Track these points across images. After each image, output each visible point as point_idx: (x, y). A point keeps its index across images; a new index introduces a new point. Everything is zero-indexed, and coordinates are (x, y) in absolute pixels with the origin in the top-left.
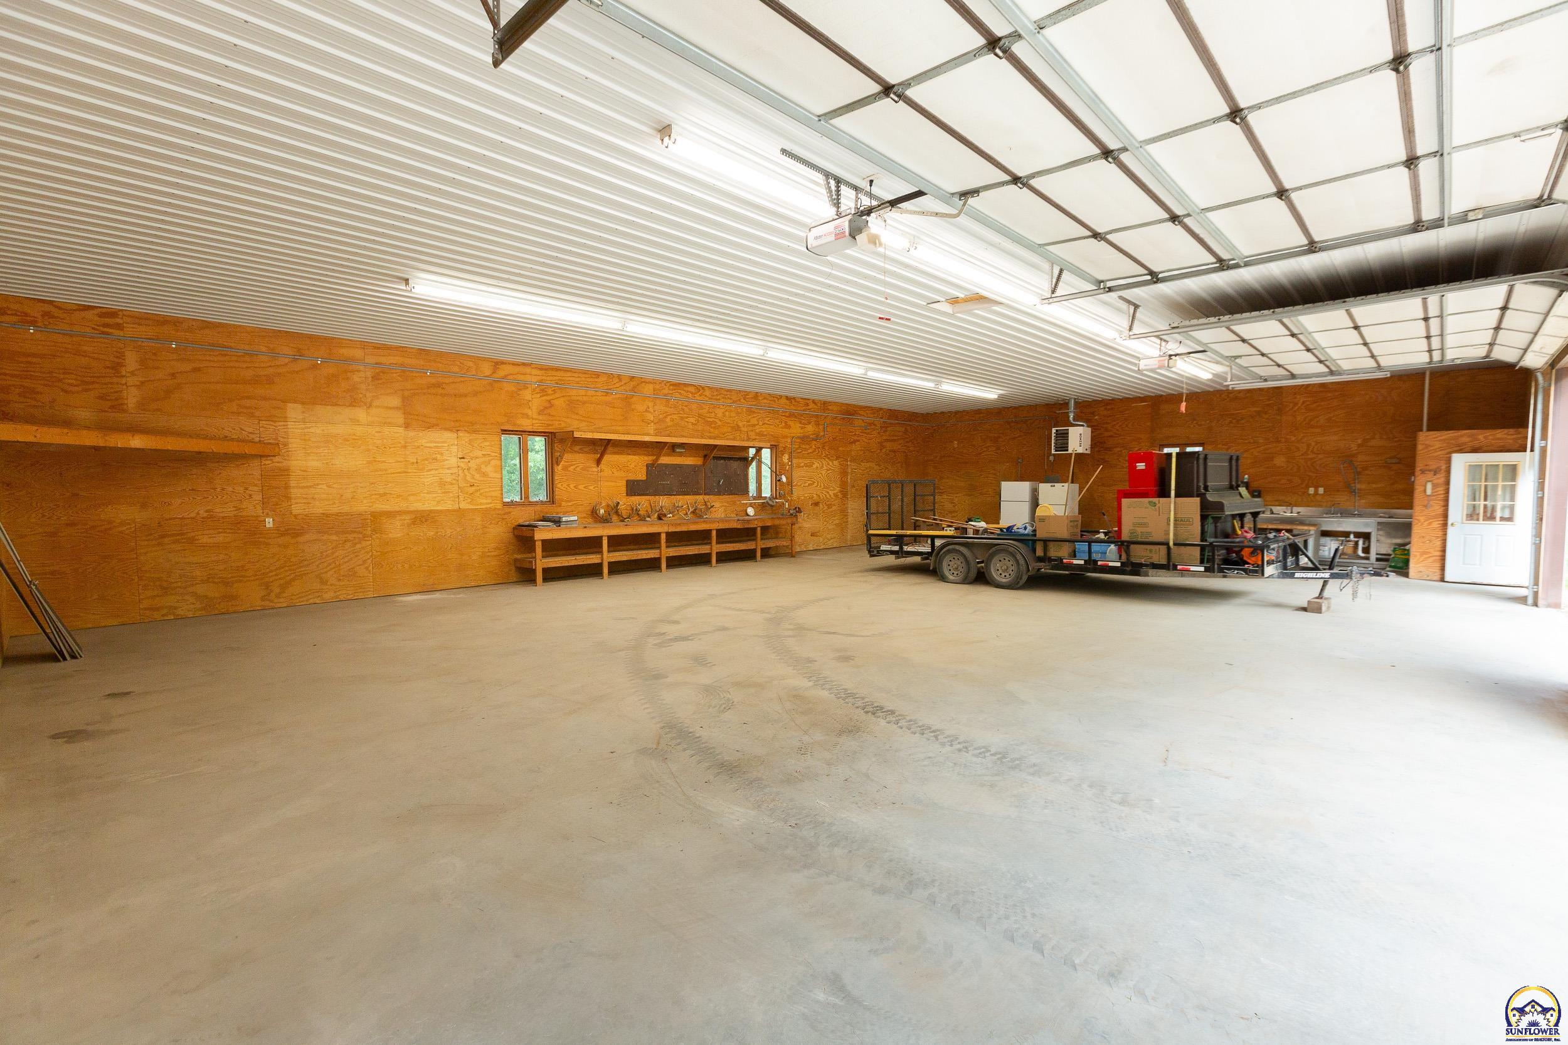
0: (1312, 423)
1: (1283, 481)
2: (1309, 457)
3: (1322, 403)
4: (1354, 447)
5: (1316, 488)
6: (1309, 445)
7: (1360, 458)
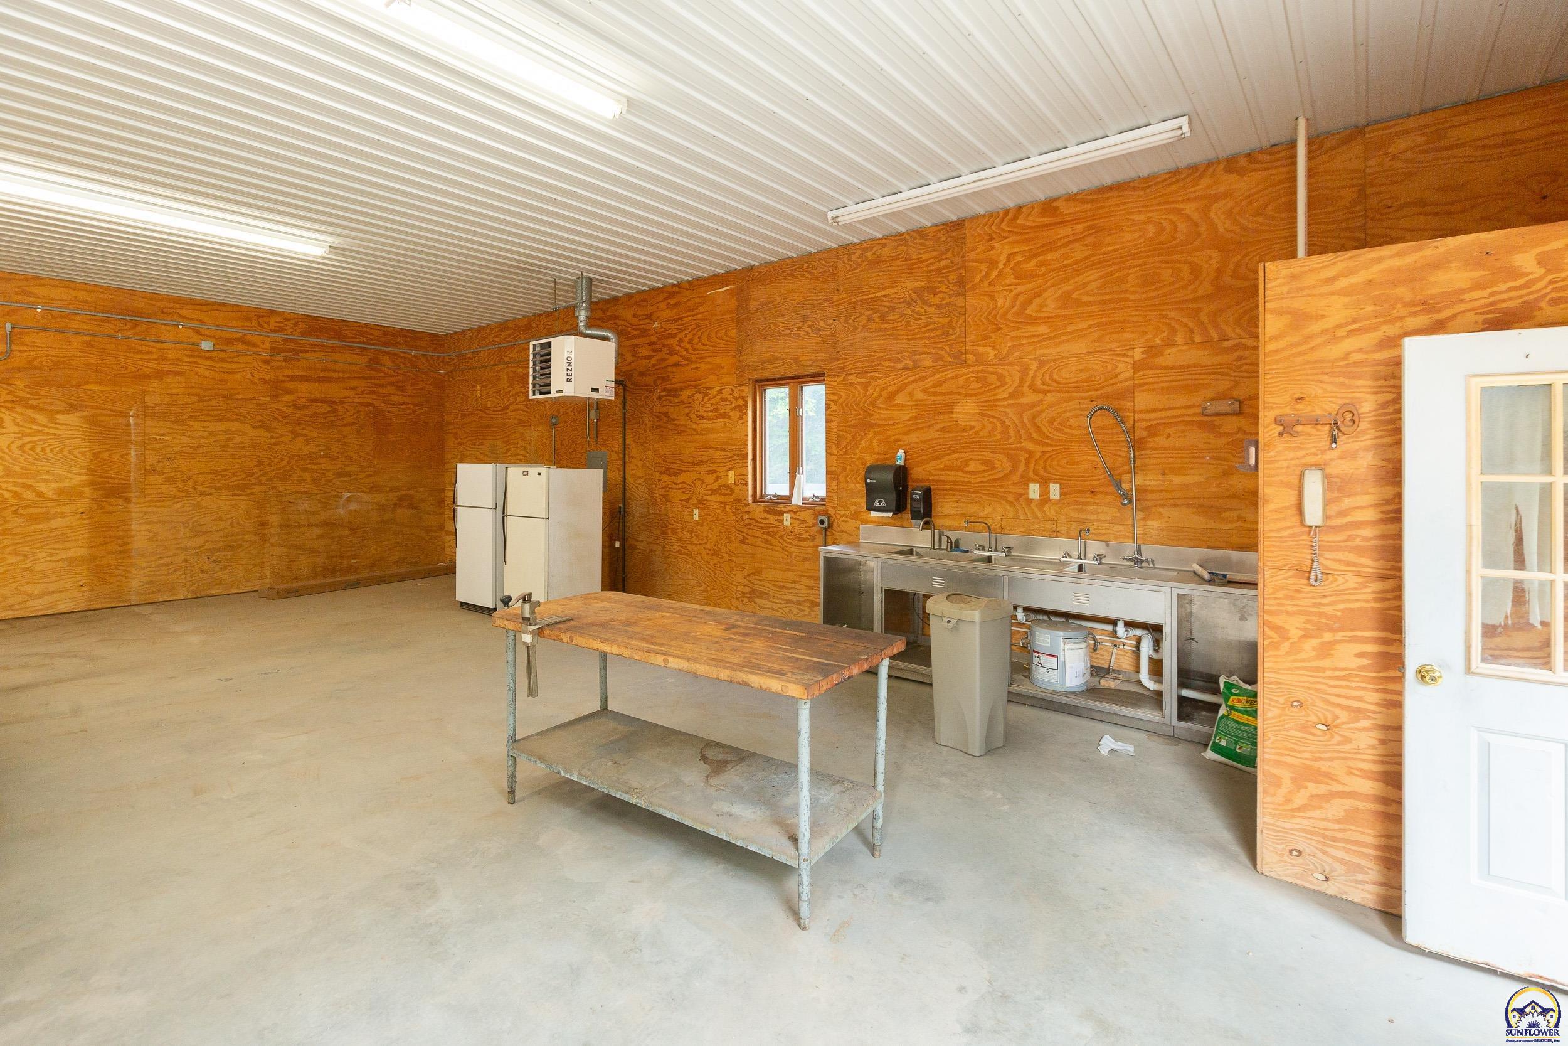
0: (1029, 311)
1: (974, 466)
2: (1024, 400)
3: (1049, 256)
4: (1124, 369)
5: (1044, 483)
6: (1024, 370)
7: (1142, 400)
